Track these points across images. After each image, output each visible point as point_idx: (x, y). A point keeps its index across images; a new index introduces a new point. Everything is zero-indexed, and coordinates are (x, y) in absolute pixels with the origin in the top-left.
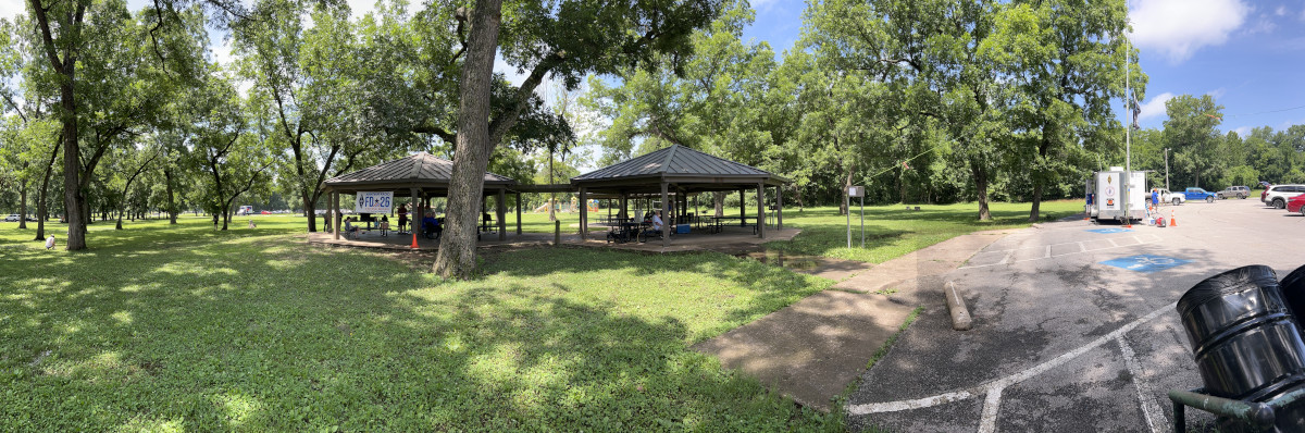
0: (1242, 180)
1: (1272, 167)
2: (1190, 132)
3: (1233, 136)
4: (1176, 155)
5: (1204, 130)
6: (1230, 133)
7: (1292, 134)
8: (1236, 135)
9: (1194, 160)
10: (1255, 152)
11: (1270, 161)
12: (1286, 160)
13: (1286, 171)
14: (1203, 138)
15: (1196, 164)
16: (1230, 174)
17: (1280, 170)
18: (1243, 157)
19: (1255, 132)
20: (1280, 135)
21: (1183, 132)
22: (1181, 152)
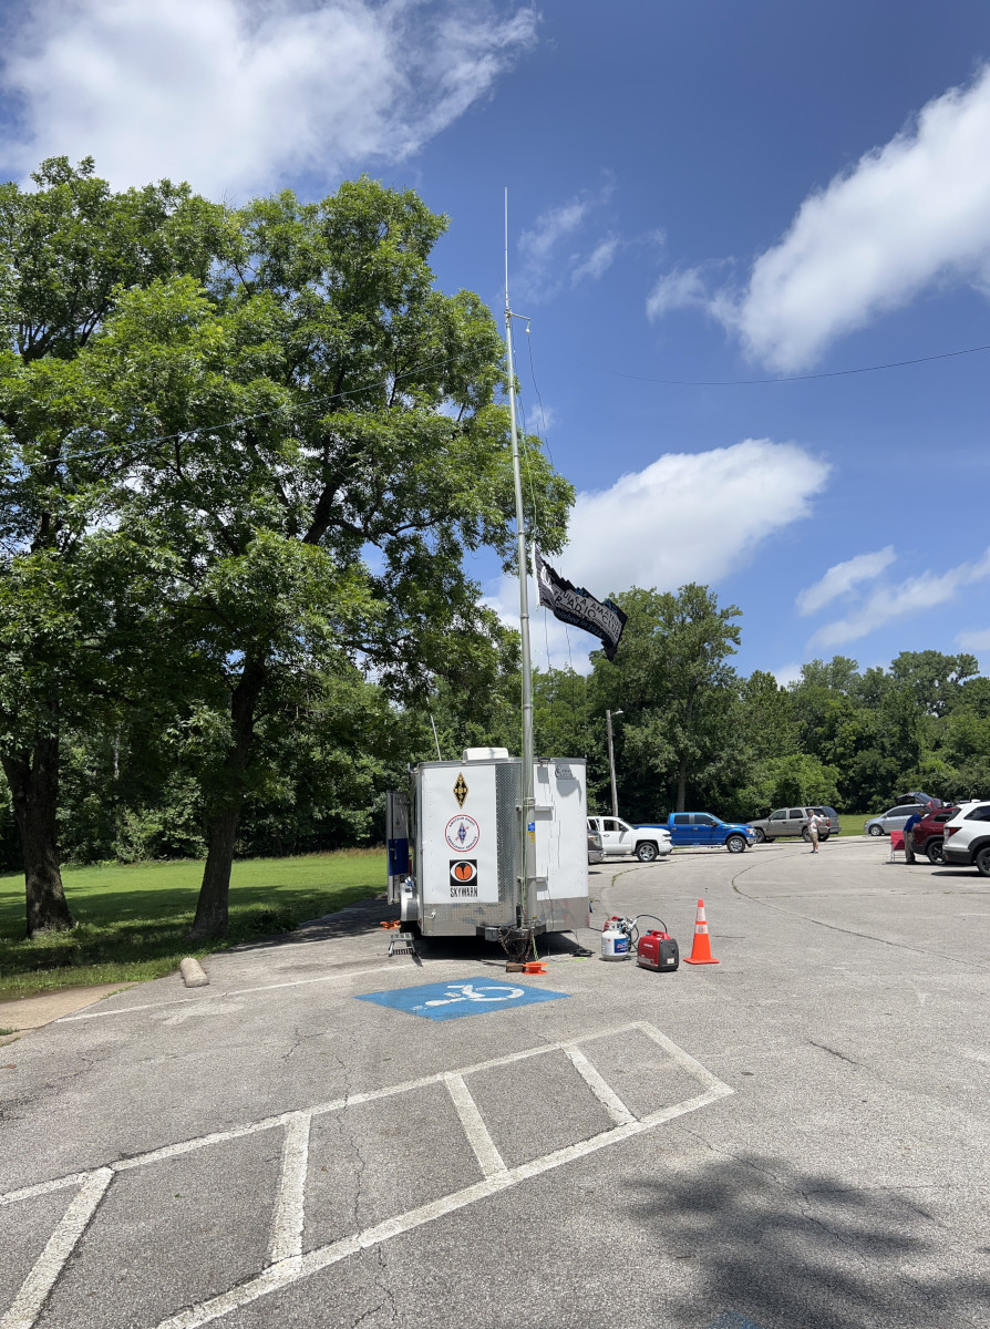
0: (797, 792)
1: (868, 757)
2: (658, 673)
3: (764, 683)
4: (628, 729)
5: (693, 668)
6: (757, 674)
7: (905, 674)
8: (770, 681)
9: (673, 740)
10: (820, 721)
11: (863, 741)
12: (904, 738)
13: (906, 765)
14: (692, 687)
15: (680, 753)
16: (765, 778)
17: (890, 763)
18: (791, 734)
19: (811, 673)
20: (875, 678)
21: (642, 674)
22: (638, 723)
